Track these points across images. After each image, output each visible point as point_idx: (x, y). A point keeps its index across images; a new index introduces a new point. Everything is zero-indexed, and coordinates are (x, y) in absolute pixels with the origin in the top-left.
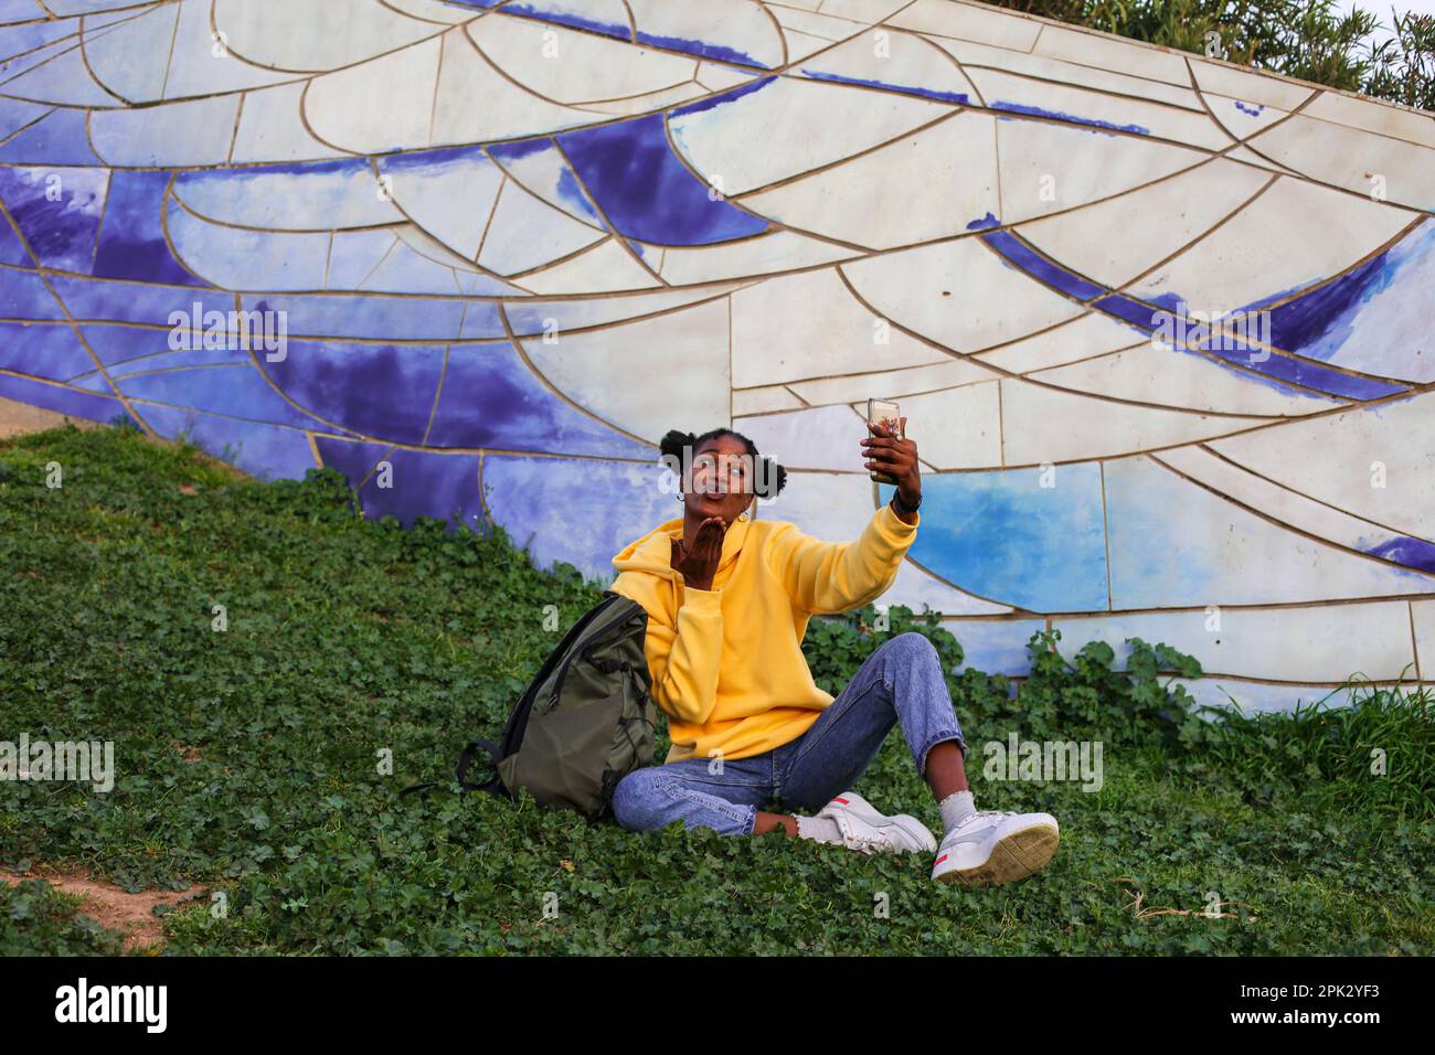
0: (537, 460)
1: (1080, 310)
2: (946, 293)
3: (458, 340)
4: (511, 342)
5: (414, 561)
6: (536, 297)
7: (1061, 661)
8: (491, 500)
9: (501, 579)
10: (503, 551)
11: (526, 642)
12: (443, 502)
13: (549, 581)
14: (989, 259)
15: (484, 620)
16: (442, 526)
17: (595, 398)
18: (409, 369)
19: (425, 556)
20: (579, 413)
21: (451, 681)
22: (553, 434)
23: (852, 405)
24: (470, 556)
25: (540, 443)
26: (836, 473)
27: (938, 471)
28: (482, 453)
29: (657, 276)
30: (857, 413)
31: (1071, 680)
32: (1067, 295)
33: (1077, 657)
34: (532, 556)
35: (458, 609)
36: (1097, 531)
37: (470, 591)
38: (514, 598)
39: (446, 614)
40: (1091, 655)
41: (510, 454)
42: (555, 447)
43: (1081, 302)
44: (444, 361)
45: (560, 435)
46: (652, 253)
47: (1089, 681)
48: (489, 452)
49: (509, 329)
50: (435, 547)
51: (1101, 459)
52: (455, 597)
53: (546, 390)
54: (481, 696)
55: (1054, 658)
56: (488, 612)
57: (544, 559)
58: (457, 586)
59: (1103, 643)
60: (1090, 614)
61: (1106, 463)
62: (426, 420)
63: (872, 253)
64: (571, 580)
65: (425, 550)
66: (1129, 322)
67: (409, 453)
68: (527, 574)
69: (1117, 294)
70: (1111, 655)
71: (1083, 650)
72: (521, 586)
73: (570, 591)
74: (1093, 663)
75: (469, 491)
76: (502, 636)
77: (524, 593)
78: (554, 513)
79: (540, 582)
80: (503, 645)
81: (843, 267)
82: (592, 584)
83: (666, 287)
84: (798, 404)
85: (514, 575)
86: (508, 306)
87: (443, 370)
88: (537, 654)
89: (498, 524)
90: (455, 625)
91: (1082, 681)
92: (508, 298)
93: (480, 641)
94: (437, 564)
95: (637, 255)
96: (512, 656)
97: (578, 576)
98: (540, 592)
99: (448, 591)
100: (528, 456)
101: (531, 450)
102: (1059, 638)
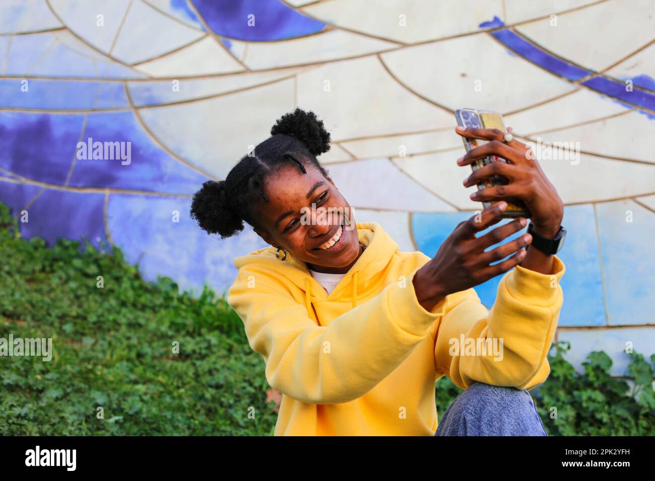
0: (147, 197)
1: (570, 87)
2: (463, 75)
3: (94, 110)
4: (132, 111)
5: (53, 271)
6: (152, 79)
7: (571, 368)
8: (112, 226)
9: (116, 287)
10: (119, 266)
11: (125, 343)
12: (78, 228)
13: (153, 290)
14: (498, 50)
15: (94, 323)
16: (76, 246)
17: (194, 152)
18: (58, 131)
19: (61, 268)
20: (181, 163)
21: (41, 391)
22: (160, 178)
23: (390, 158)
24: (93, 269)
25: (149, 185)
26: (378, 210)
27: (460, 210)
28: (107, 192)
29: (241, 63)
30: (395, 165)
31: (581, 384)
32: (560, 76)
33: (585, 364)
34: (140, 269)
35: (74, 313)
36: (593, 260)
37: (91, 297)
38: (123, 304)
39: (63, 318)
40: (595, 363)
41: (128, 193)
42: (161, 187)
43: (571, 81)
44: (84, 124)
45: (165, 179)
46: (238, 47)
47: (596, 385)
48: (114, 192)
49: (131, 102)
50: (68, 262)
51: (594, 203)
52: (76, 302)
53: (156, 145)
54: (63, 411)
55: (565, 365)
56: (99, 317)
57: (151, 273)
58: (79, 292)
59: (602, 353)
60: (590, 328)
61: (598, 206)
62: (68, 167)
63: (404, 45)
64: (169, 289)
65: (61, 264)
66: (611, 96)
67: (55, 192)
68: (136, 284)
69: (600, 76)
70: (610, 363)
71: (588, 358)
72: (131, 294)
73: (168, 298)
74: (597, 368)
75: (97, 220)
76: (108, 338)
77: (132, 299)
78: (160, 238)
79: (147, 290)
80: (106, 346)
81: (384, 56)
82: (186, 293)
83: (247, 71)
84: (347, 157)
85: (126, 284)
86: (131, 85)
87: (83, 131)
88: (133, 355)
89: (117, 245)
90: (68, 328)
91: (589, 385)
92: (133, 80)
93: (88, 341)
94: (67, 274)
95: (227, 47)
96: (112, 356)
97: (175, 286)
98: (145, 299)
99: (72, 296)
100: (141, 194)
101: (144, 190)
102: (569, 348)
